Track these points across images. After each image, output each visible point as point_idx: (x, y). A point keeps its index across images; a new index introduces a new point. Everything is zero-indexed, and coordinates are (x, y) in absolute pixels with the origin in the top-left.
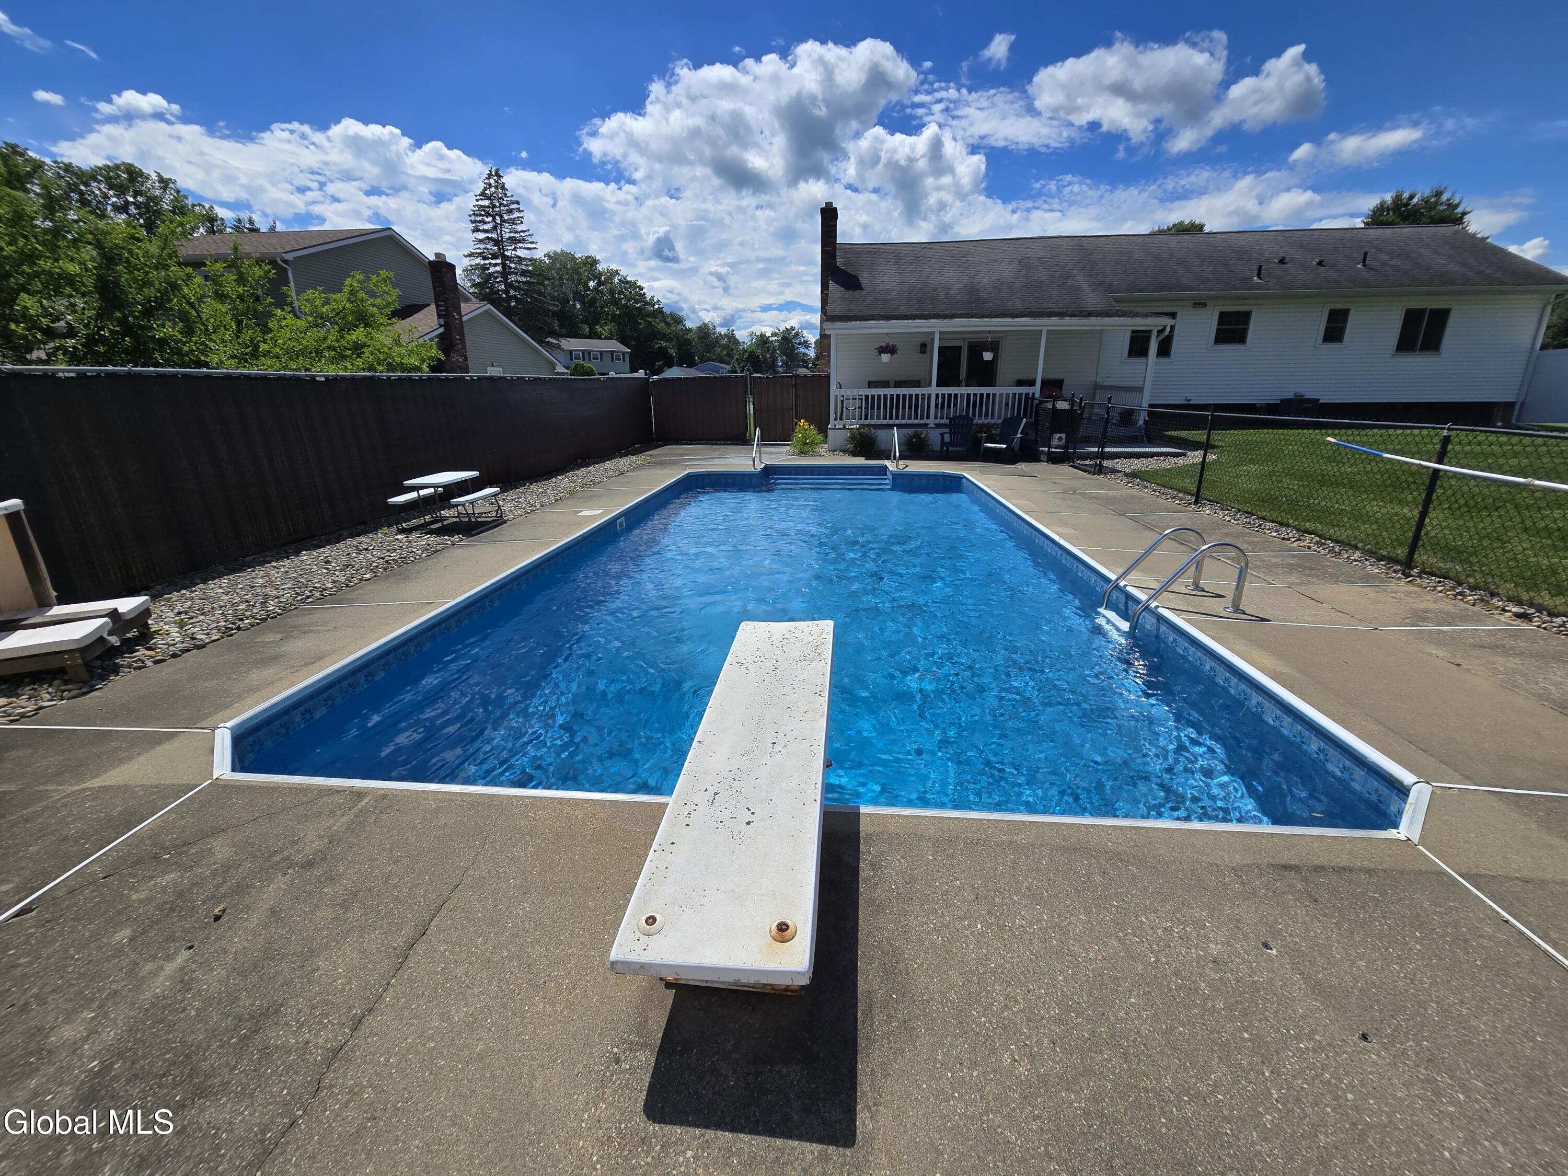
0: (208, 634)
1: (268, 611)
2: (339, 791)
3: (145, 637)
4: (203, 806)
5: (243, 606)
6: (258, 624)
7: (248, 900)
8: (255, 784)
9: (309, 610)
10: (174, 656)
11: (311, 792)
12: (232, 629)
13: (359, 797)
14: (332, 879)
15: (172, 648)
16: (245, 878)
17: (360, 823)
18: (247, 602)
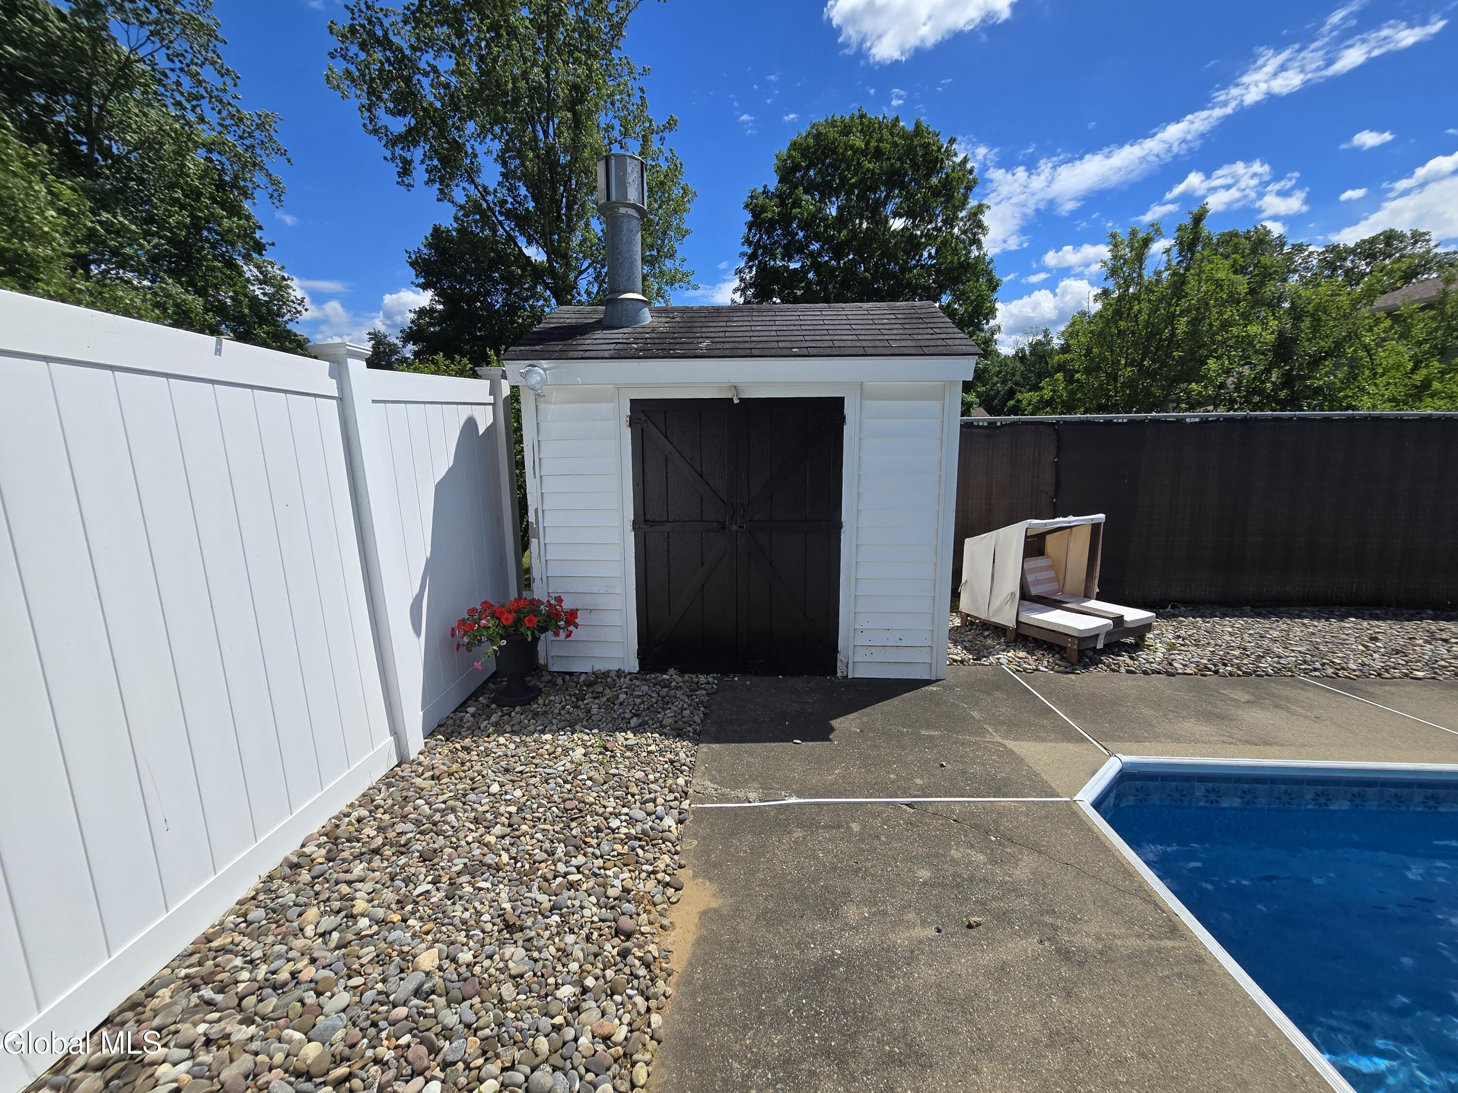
0: (1185, 666)
1: (1258, 667)
2: (1158, 906)
3: (1139, 645)
4: (1047, 817)
5: (1237, 653)
6: (1239, 675)
7: (999, 934)
8: (1096, 830)
9: (1306, 684)
10: (1145, 673)
11: (1132, 882)
12: (1210, 670)
13: (1172, 932)
14: (1069, 995)
15: (1147, 665)
16: (1014, 911)
17: (1145, 964)
18: (1244, 649)
